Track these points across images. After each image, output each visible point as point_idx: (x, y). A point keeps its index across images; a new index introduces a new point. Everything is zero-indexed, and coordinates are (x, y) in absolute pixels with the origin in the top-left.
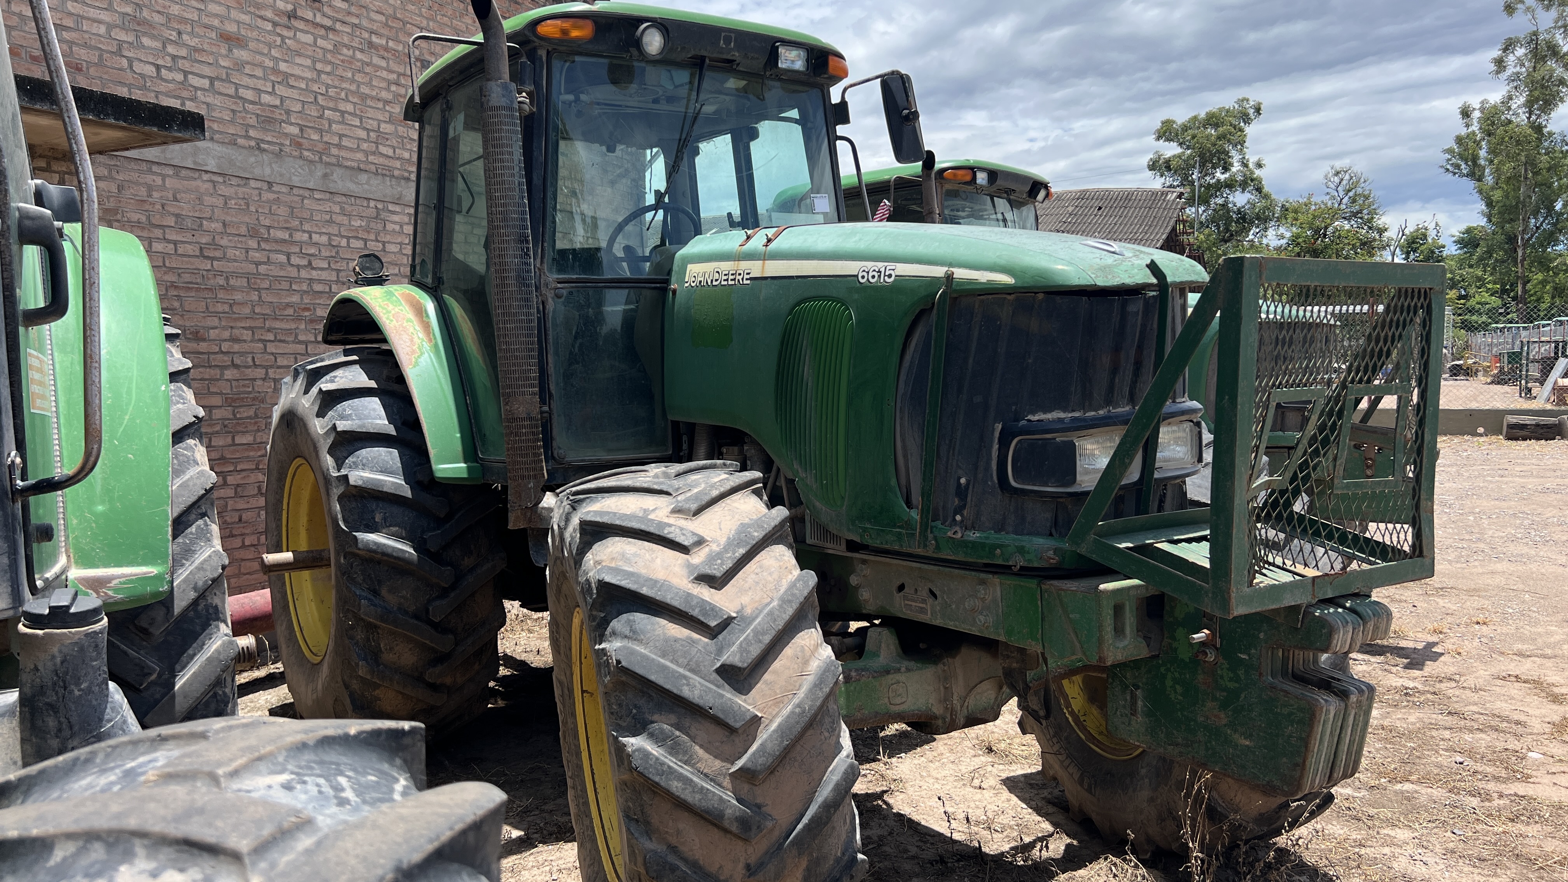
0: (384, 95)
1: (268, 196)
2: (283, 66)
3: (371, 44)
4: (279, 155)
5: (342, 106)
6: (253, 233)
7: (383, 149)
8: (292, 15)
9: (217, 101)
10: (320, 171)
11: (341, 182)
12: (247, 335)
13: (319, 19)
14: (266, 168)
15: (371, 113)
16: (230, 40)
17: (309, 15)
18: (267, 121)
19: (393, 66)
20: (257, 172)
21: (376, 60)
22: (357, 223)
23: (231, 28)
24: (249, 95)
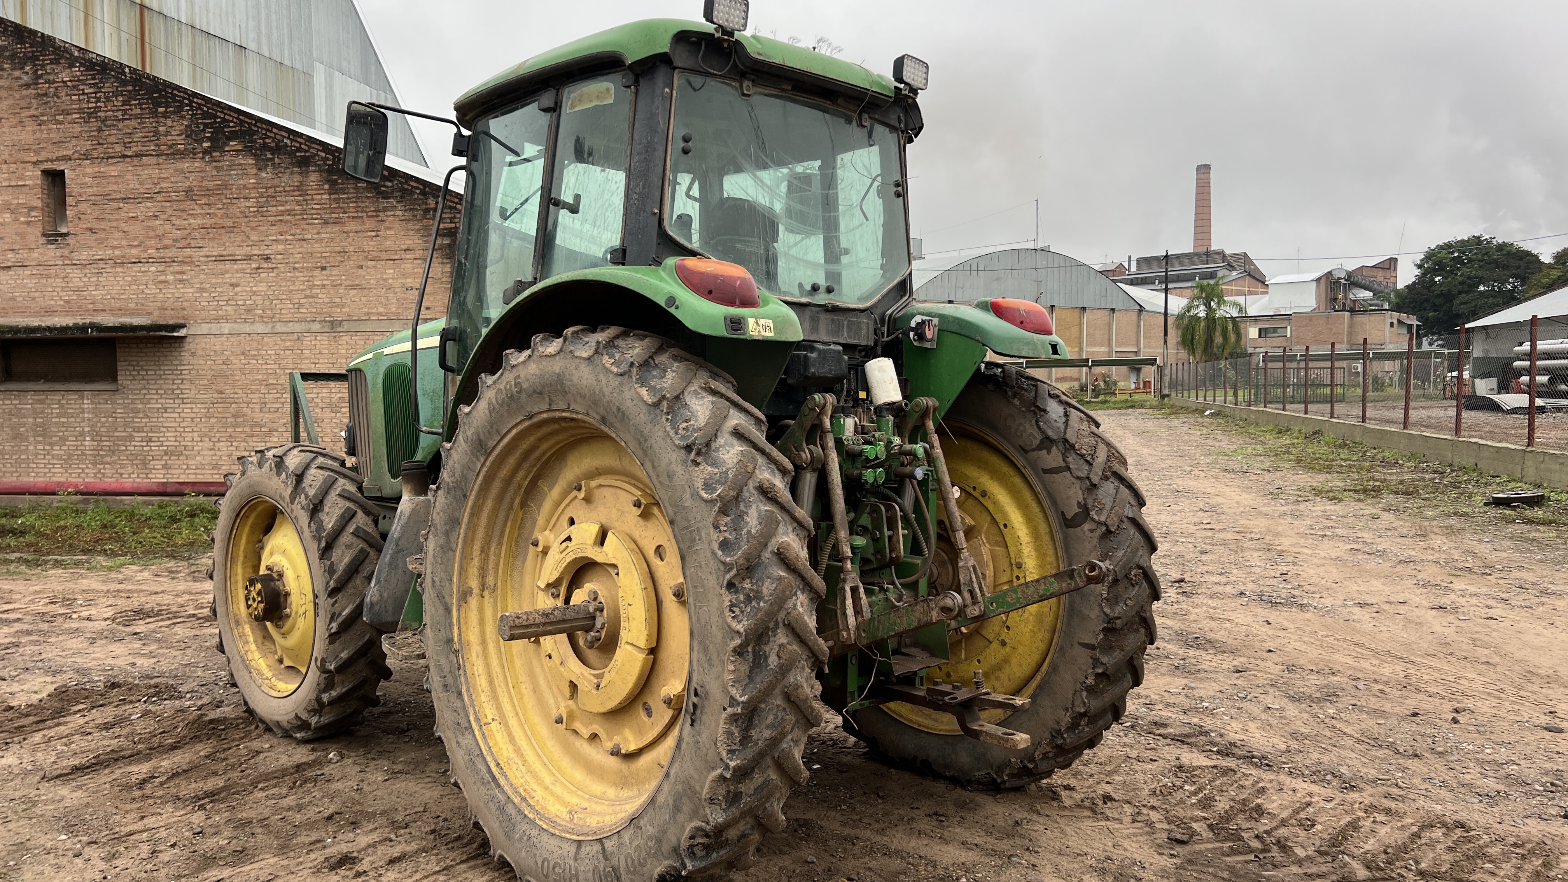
0: (302, 287)
1: (248, 338)
2: (254, 289)
3: (294, 268)
4: (252, 323)
5: (281, 297)
6: (243, 353)
7: (302, 310)
8: (259, 268)
9: (229, 308)
10: (270, 325)
11: (280, 328)
12: (240, 391)
13: (270, 265)
14: (247, 328)
15: (295, 296)
16: (233, 285)
17: (265, 265)
18: (248, 311)
19: (306, 273)
20: (244, 331)
21: (297, 274)
22: (288, 344)
23: (234, 281)
24: (240, 303)
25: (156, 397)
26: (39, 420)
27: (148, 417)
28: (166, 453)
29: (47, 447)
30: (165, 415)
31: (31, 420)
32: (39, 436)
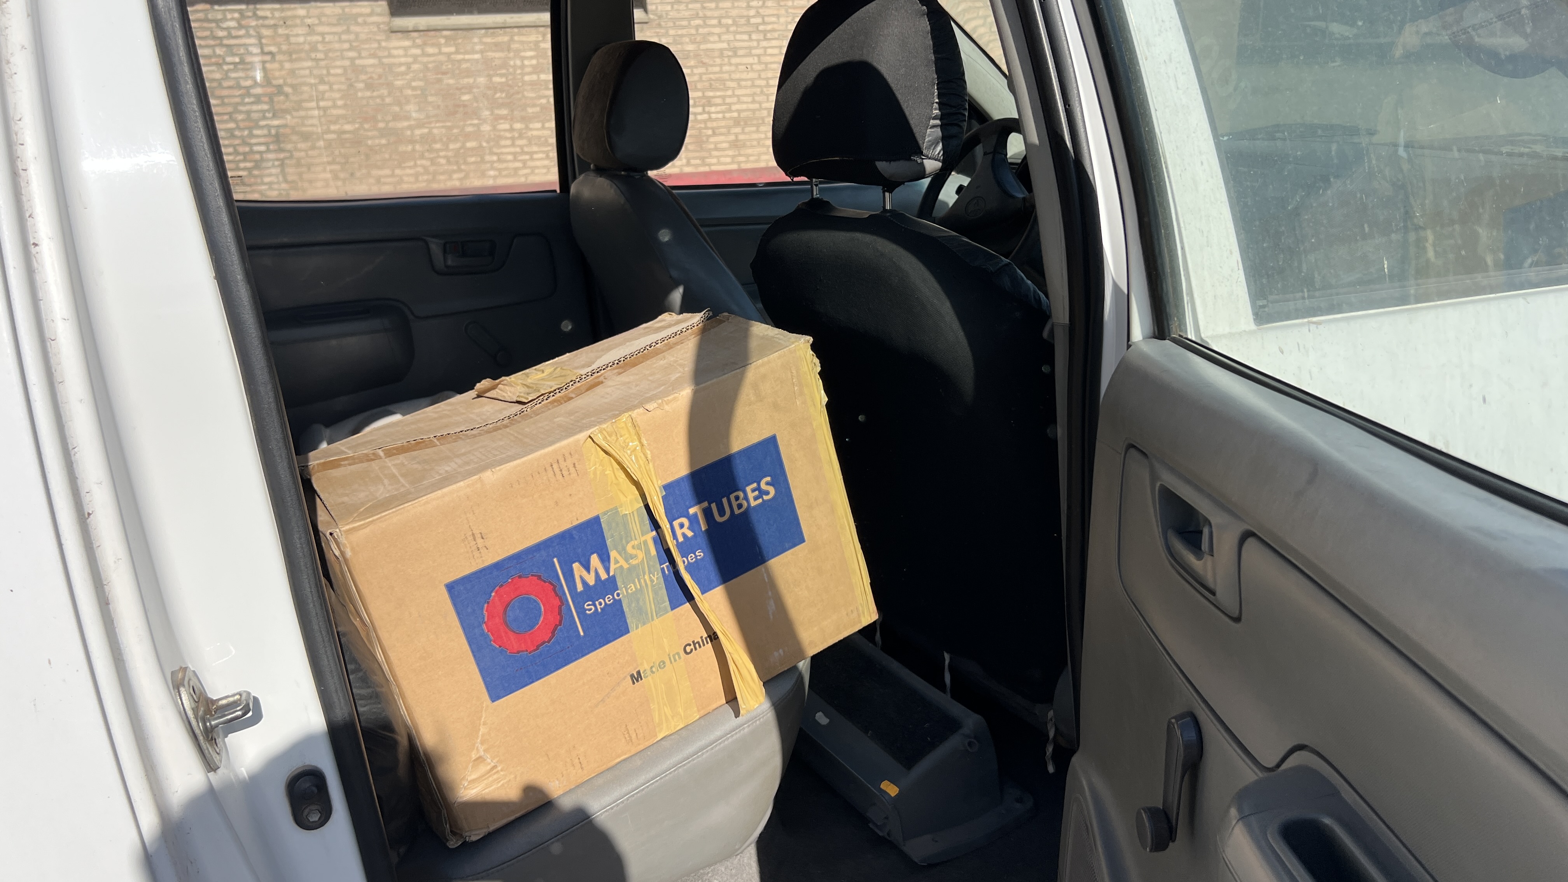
25: (717, 30)
26: (497, 79)
27: (704, 64)
28: (737, 122)
29: (518, 126)
30: (734, 61)
31: (482, 80)
32: (502, 106)
